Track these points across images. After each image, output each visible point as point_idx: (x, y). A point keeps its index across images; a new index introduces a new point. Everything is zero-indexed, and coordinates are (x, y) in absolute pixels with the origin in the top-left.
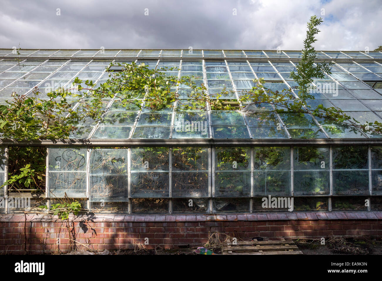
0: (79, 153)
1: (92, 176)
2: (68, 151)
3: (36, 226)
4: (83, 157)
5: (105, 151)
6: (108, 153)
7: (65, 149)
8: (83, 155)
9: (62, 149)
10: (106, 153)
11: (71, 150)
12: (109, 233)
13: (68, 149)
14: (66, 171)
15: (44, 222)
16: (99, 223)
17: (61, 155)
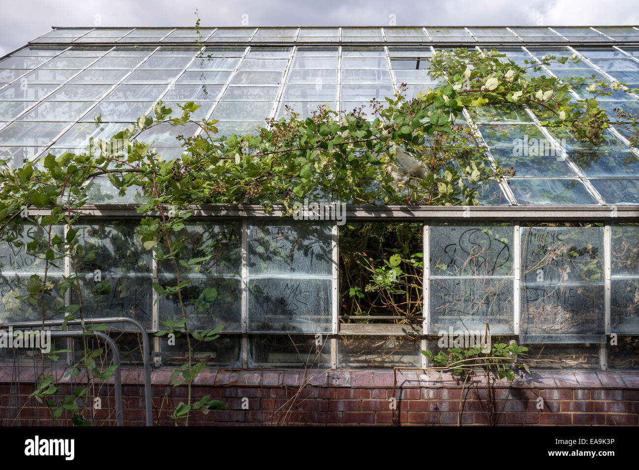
0: (497, 236)
1: (527, 288)
2: (472, 231)
3: (408, 397)
4: (506, 245)
5: (554, 231)
6: (560, 237)
7: (464, 228)
8: (506, 241)
9: (457, 228)
10: (555, 237)
11: (479, 230)
12: (569, 413)
13: (472, 228)
14: (470, 277)
15: (427, 388)
16: (547, 390)
17: (456, 241)
